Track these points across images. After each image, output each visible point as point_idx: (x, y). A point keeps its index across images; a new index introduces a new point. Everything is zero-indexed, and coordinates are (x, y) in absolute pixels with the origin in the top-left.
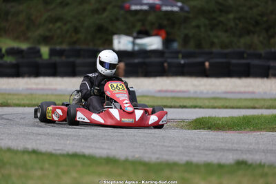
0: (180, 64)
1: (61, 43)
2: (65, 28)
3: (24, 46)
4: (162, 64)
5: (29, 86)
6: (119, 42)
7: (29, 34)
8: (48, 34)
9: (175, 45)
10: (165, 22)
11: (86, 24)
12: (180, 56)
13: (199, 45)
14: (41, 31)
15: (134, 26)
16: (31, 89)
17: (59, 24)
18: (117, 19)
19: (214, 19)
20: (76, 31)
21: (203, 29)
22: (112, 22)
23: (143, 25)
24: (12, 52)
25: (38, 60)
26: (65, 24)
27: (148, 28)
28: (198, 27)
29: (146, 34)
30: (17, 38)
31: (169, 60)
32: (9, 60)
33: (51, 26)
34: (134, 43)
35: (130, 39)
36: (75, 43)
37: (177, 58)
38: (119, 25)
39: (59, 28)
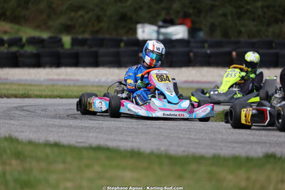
0: (207, 53)
1: (84, 32)
2: (87, 17)
3: (45, 35)
4: (188, 54)
5: (51, 77)
6: (143, 32)
7: (50, 23)
8: (69, 23)
9: (201, 35)
10: (191, 11)
11: (109, 13)
12: (206, 45)
13: (226, 35)
14: (62, 20)
15: (158, 15)
16: (53, 80)
17: (81, 13)
18: (141, 8)
19: (242, 7)
20: (99, 19)
21: (229, 18)
22: (136, 10)
23: (168, 14)
24: (32, 41)
25: (60, 50)
26: (87, 13)
27: (173, 16)
28: (225, 15)
29: (171, 23)
30: (38, 27)
31: (195, 50)
32: (30, 49)
33: (72, 14)
34: (158, 33)
35: (155, 28)
36: (97, 32)
37: (203, 47)
38: (142, 13)
39: (82, 16)
